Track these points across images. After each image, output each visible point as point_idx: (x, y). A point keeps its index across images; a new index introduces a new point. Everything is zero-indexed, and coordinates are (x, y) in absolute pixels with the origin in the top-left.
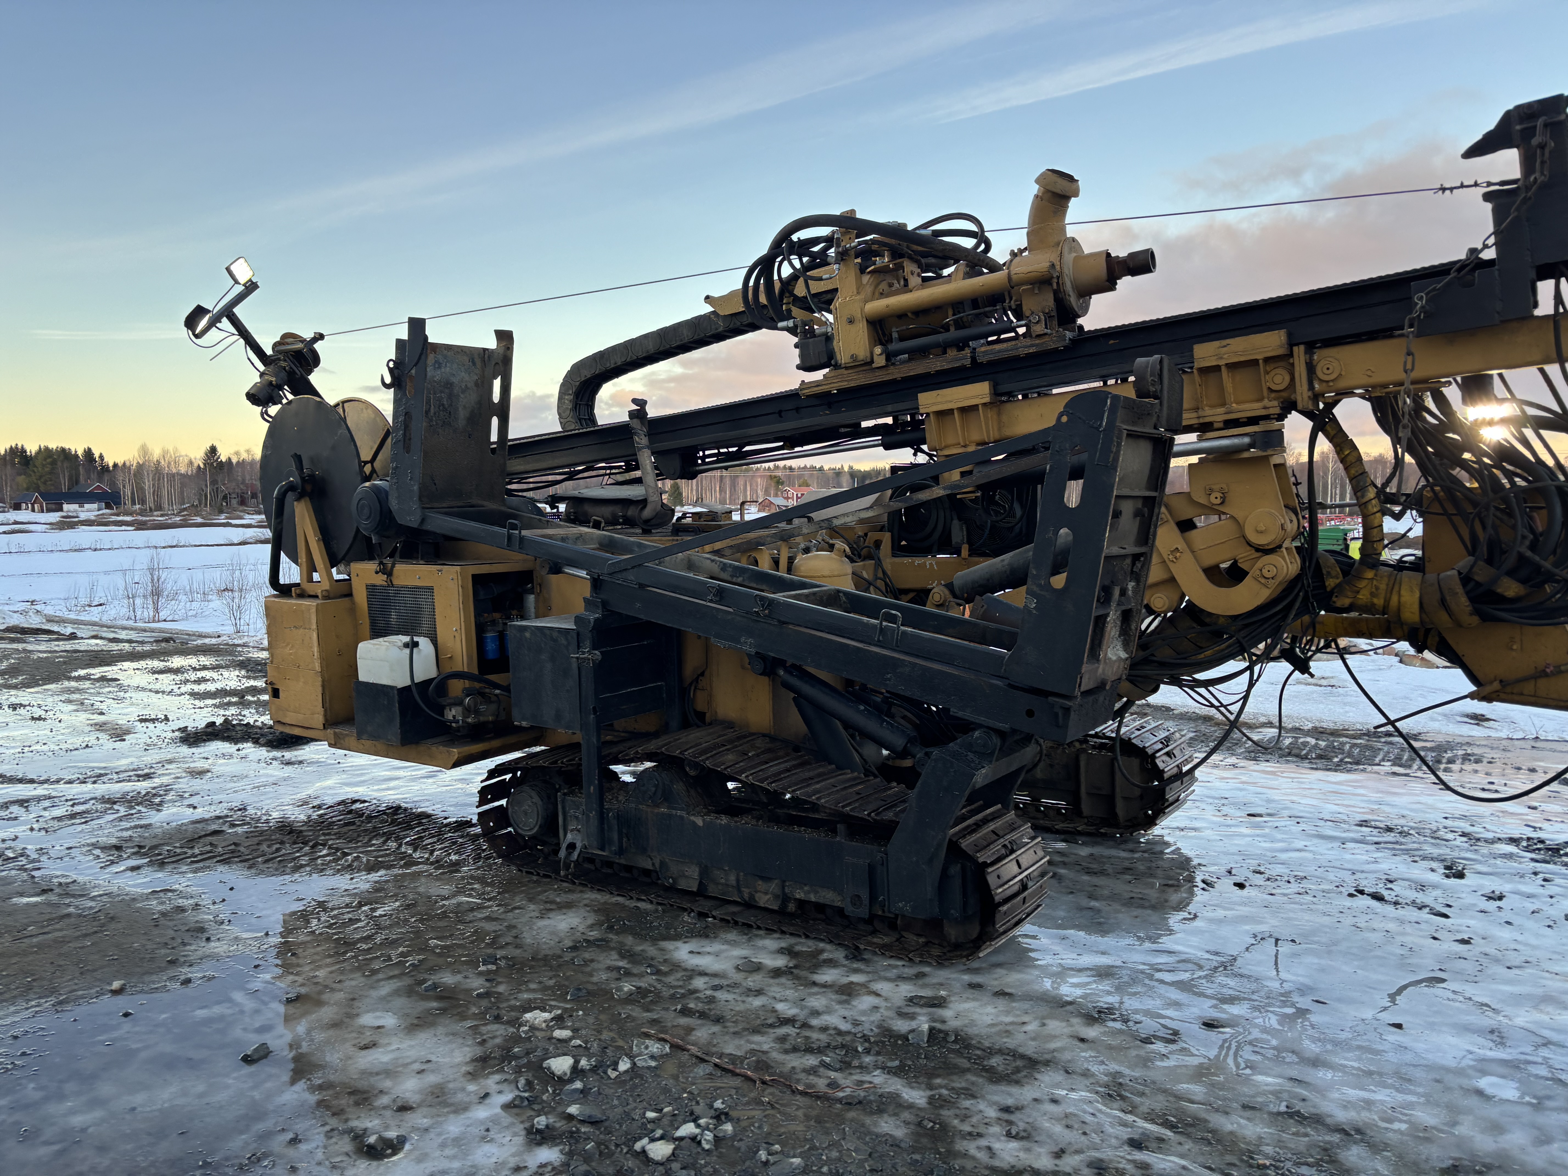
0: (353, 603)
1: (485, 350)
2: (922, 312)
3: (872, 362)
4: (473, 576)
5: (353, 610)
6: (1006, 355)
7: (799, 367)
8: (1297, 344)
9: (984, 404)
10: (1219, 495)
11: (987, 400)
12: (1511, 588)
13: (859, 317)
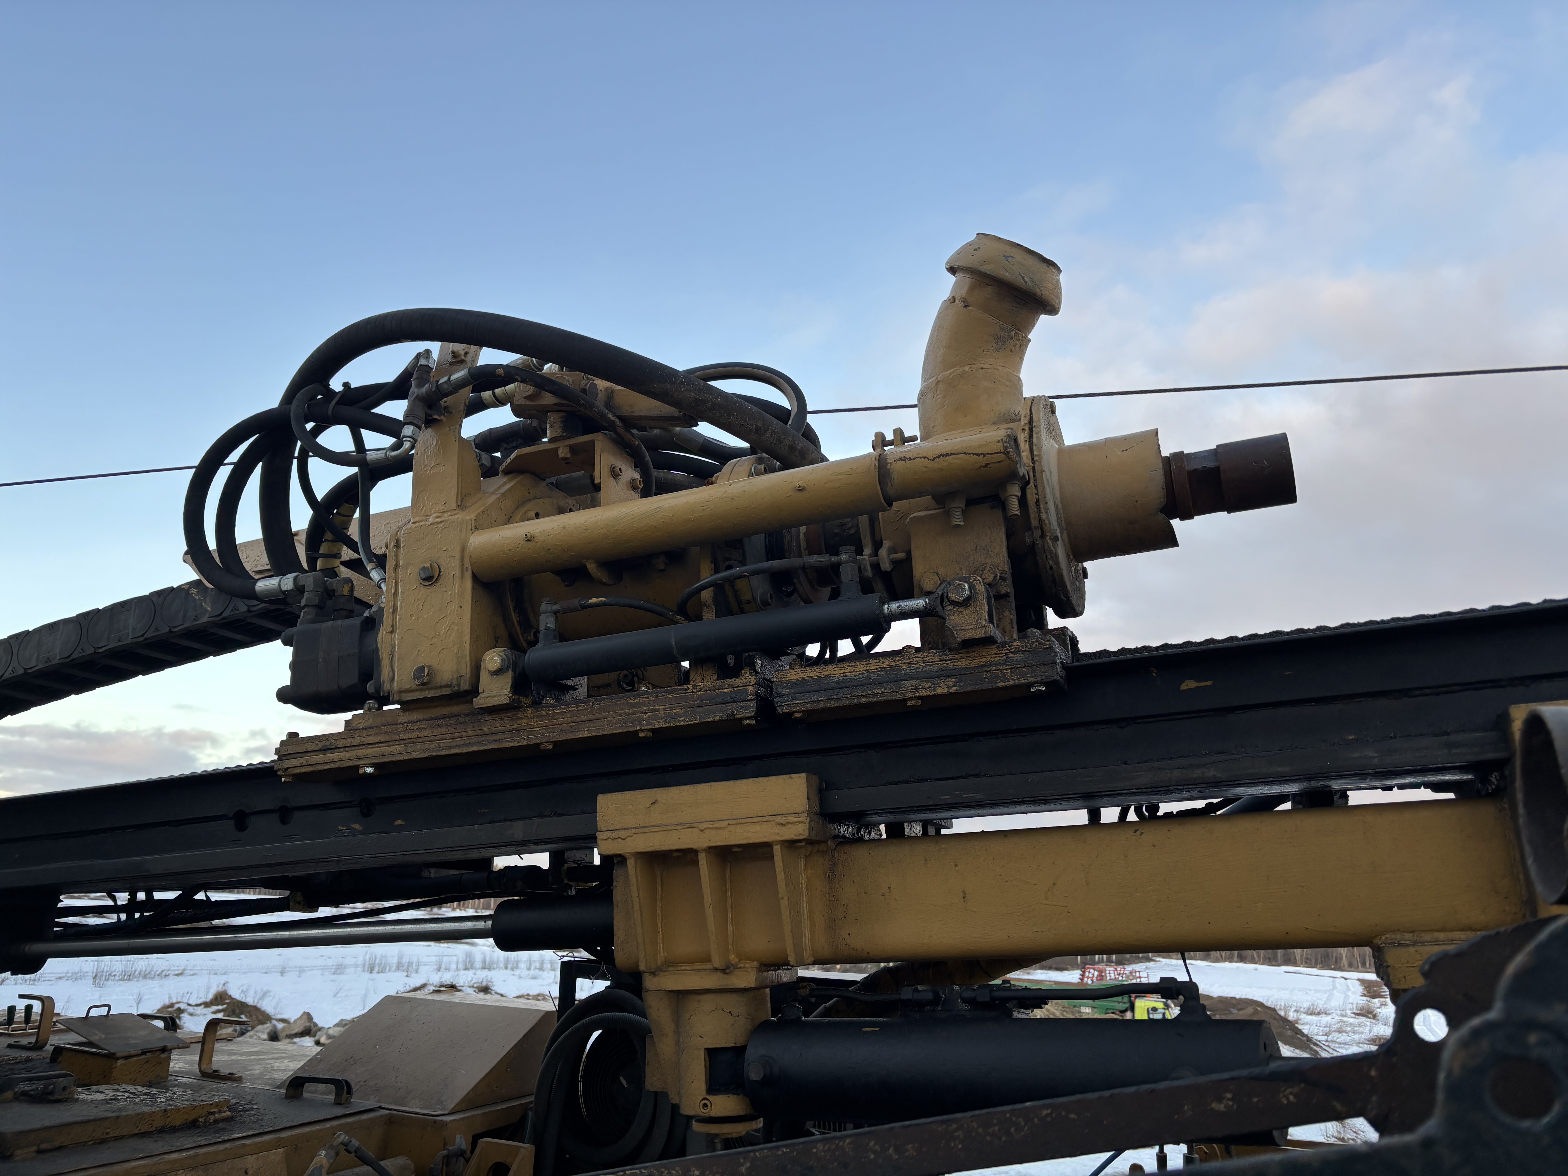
3: (474, 691)
7: (284, 696)
9: (791, 844)
11: (799, 830)
13: (451, 566)
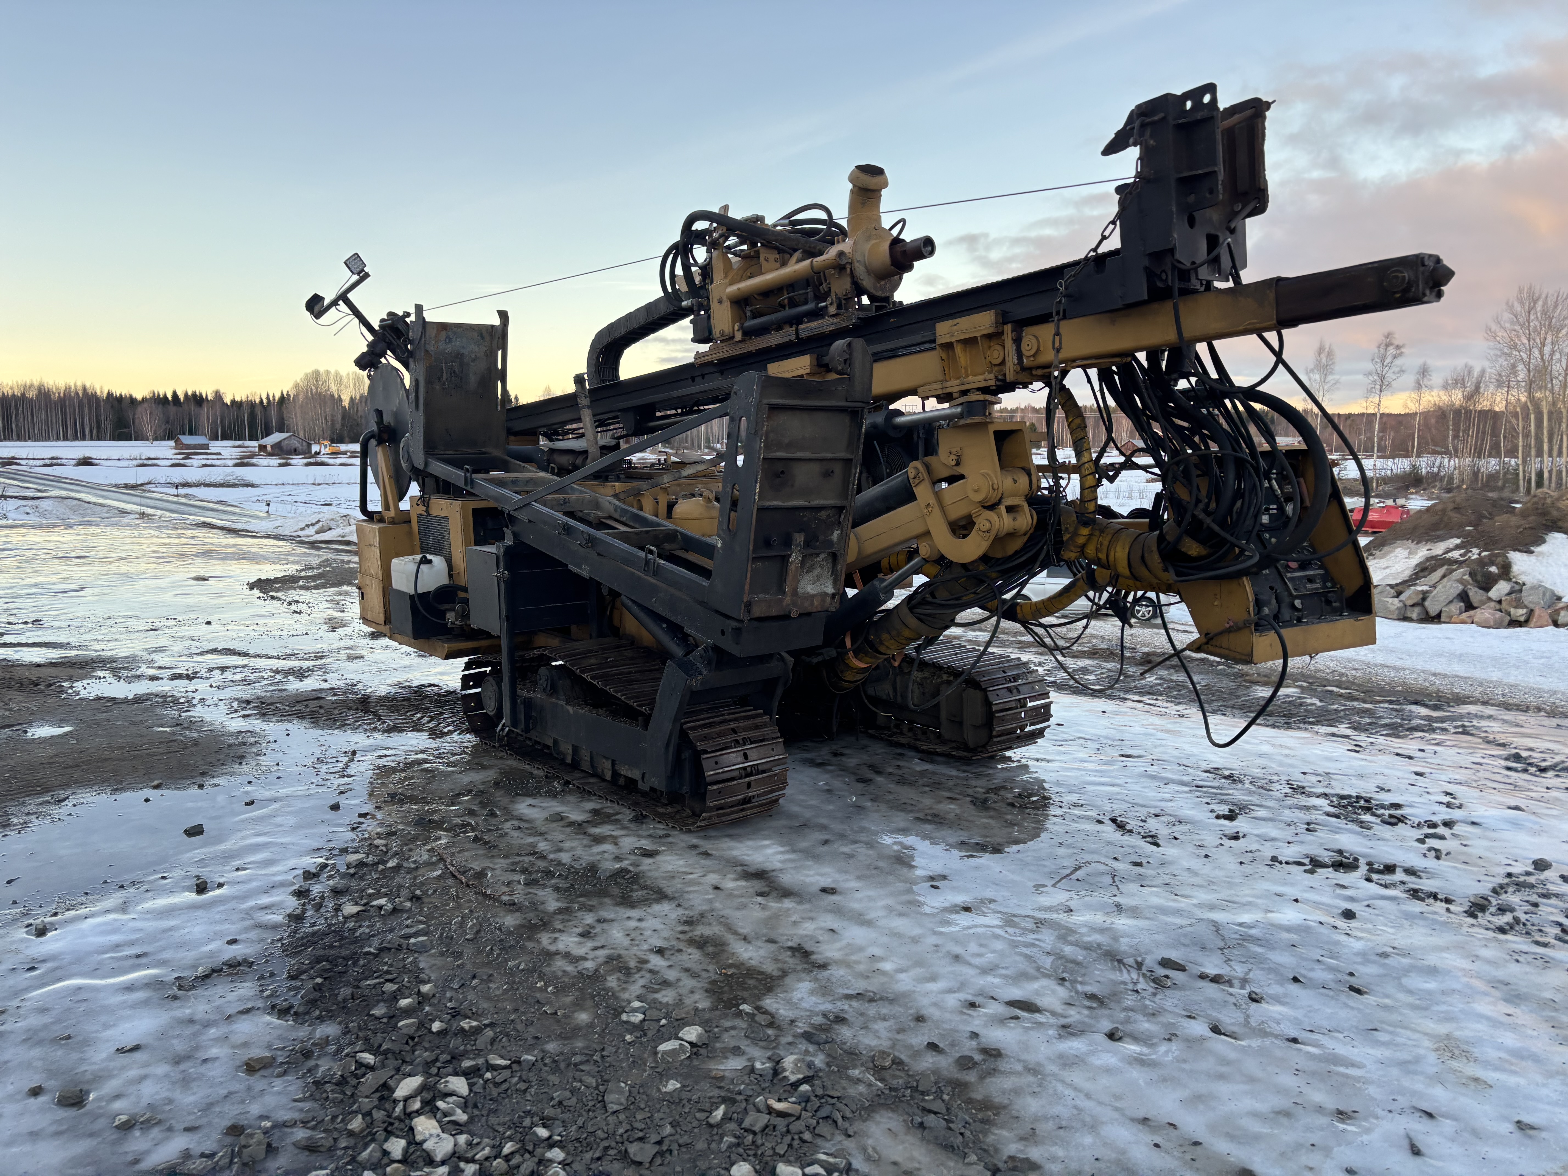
0: (410, 527)
1: (493, 326)
2: (768, 293)
3: (734, 336)
4: (473, 509)
5: (410, 533)
6: (816, 332)
7: (693, 340)
8: (1006, 323)
10: (954, 457)
11: (808, 371)
12: (1193, 548)
13: (725, 298)
